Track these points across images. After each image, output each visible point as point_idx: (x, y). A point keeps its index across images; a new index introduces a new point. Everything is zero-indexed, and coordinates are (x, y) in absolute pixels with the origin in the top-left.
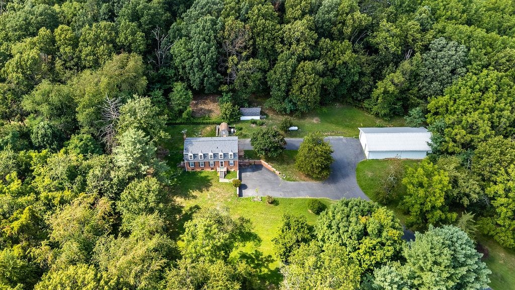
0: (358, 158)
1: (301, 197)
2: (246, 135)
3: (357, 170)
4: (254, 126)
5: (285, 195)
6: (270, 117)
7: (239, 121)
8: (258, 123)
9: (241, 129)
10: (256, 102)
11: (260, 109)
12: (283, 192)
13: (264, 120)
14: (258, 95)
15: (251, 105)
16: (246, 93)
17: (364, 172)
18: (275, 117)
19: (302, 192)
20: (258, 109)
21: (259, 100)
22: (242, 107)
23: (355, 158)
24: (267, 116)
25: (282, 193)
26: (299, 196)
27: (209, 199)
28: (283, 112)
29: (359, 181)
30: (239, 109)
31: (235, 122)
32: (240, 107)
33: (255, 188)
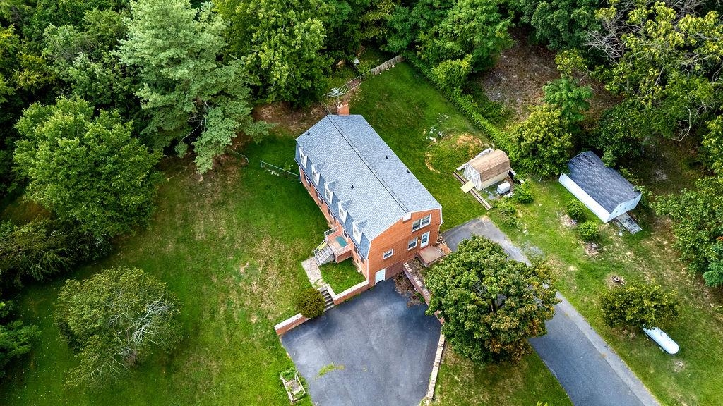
2: (515, 225)
4: (567, 222)
6: (648, 243)
8: (587, 225)
9: (527, 202)
13: (616, 237)
18: (665, 254)
27: (237, 273)
33: (332, 360)
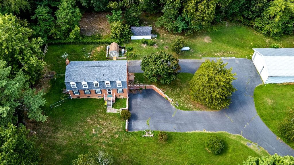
0: (254, 82)
1: (197, 131)
2: (136, 56)
3: (255, 96)
4: (145, 46)
5: (179, 129)
6: (161, 36)
7: (130, 40)
8: (149, 43)
9: (132, 49)
10: (147, 21)
11: (151, 28)
12: (177, 124)
13: (155, 40)
14: (149, 13)
15: (142, 23)
16: (136, 11)
17: (263, 99)
18: (166, 36)
19: (197, 125)
20: (149, 29)
21: (150, 18)
22: (133, 26)
23: (251, 82)
24: (159, 35)
25: (175, 126)
26: (195, 129)
27: (94, 135)
28: (175, 31)
29: (259, 110)
30: (130, 28)
31: (125, 42)
32: (131, 26)
33: (146, 120)
